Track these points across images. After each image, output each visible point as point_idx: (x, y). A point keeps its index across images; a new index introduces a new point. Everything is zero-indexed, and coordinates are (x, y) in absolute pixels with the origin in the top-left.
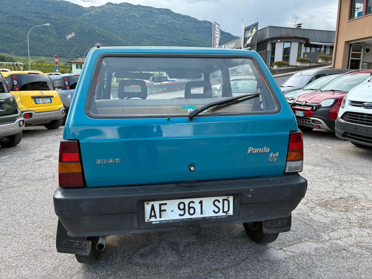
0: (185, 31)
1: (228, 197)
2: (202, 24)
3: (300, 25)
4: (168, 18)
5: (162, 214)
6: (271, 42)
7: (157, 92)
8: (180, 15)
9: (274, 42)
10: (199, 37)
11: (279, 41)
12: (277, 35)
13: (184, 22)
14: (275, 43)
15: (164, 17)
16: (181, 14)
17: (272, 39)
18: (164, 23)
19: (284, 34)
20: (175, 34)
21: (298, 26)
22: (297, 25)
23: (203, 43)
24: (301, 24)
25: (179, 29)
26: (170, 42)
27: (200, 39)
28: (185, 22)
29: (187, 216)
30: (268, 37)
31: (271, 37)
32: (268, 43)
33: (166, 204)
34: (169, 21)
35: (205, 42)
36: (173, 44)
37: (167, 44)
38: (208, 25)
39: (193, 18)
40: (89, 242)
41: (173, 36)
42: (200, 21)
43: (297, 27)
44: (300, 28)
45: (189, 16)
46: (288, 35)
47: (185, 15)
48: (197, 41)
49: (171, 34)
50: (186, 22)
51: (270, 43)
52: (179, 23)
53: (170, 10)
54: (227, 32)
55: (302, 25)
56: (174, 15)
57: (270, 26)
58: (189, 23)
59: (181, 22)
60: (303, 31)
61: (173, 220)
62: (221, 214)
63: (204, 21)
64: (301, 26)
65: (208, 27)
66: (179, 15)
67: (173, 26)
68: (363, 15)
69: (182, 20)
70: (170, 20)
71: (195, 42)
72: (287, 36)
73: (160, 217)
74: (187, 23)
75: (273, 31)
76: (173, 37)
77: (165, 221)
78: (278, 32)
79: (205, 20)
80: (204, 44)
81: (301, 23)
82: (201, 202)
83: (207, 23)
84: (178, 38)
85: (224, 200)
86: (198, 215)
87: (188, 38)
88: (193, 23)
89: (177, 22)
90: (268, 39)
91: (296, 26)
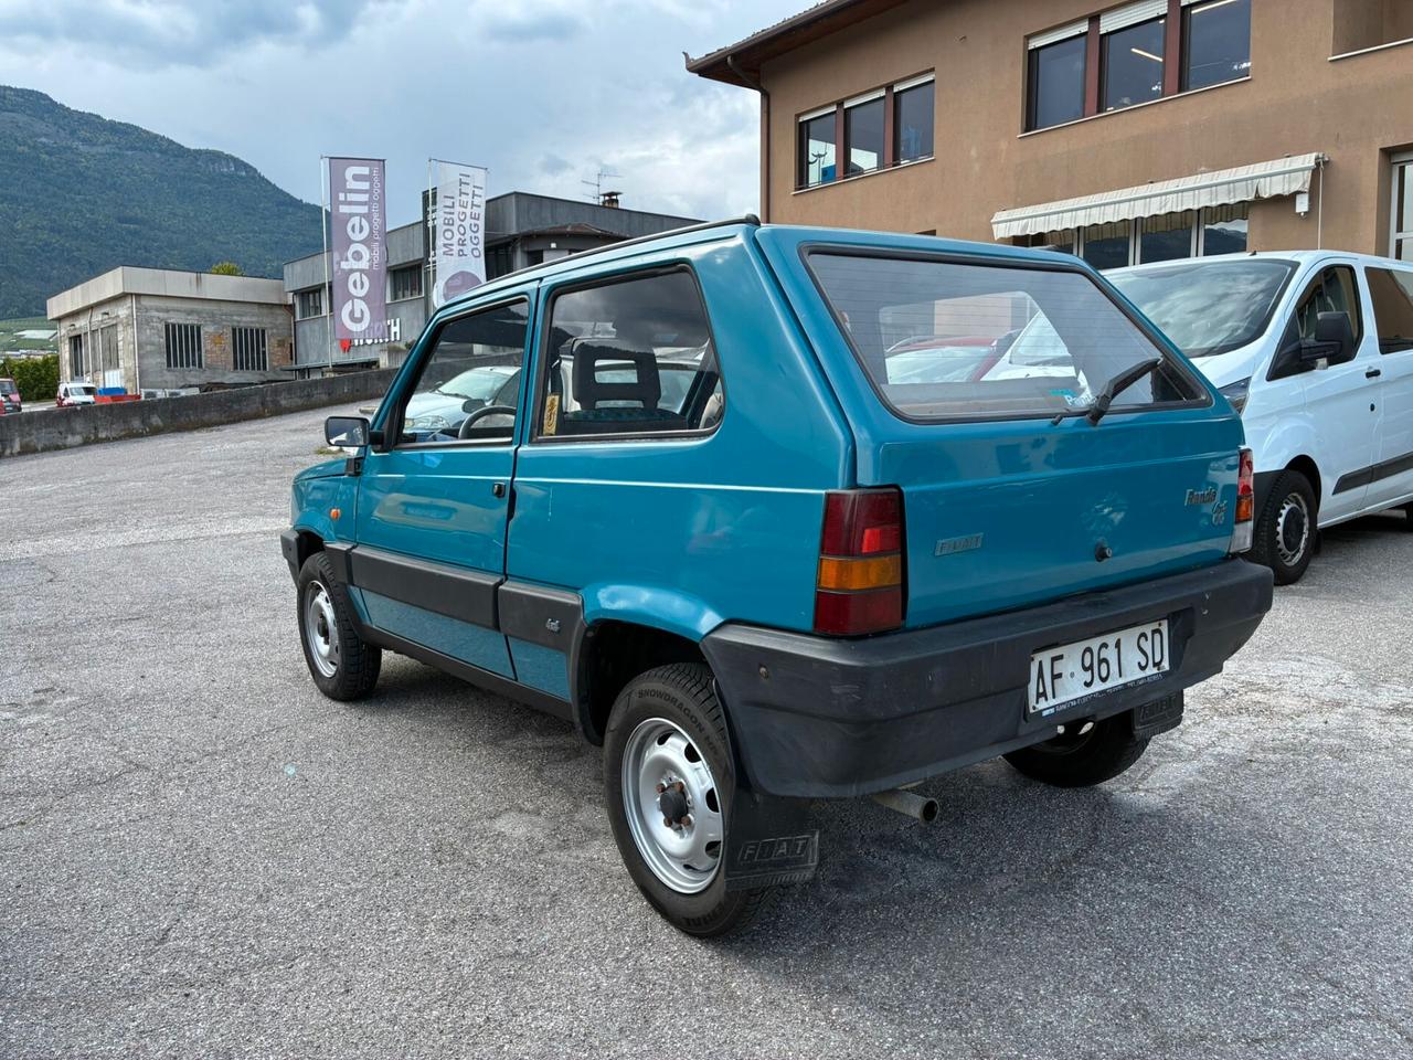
0: (121, 185)
1: (1160, 625)
2: (199, 163)
3: (614, 197)
4: (39, 126)
5: (1056, 686)
6: (526, 249)
7: (123, 433)
8: (97, 120)
9: (536, 247)
10: (192, 214)
11: (553, 245)
12: (546, 227)
13: (117, 151)
14: (541, 252)
15: (20, 124)
16: (98, 117)
17: (528, 237)
18: (20, 149)
19: (567, 223)
20: (78, 198)
21: (607, 198)
22: (604, 195)
23: (213, 240)
24: (616, 194)
25: (97, 175)
26: (52, 230)
27: (196, 223)
28: (120, 149)
29: (1098, 687)
30: (514, 232)
31: (525, 230)
32: (514, 251)
33: (1061, 657)
34: (44, 140)
35: (220, 238)
36: (66, 236)
37: (40, 236)
38: (229, 167)
39: (157, 136)
40: (813, 834)
41: (68, 205)
42: (189, 150)
43: (604, 203)
44: (615, 206)
45: (137, 128)
46: (579, 226)
47: (120, 123)
48: (184, 231)
49: (55, 195)
50: (127, 150)
51: (523, 251)
52: (94, 150)
53: (46, 97)
54: (312, 203)
55: (619, 197)
56: (65, 117)
57: (516, 193)
58: (139, 154)
59: (100, 149)
60: (625, 216)
61: (1076, 700)
62: (1152, 671)
63: (207, 152)
64: (617, 201)
65: (231, 176)
66: (91, 122)
67: (63, 161)
68: (839, 179)
69: (108, 142)
70: (46, 135)
71: (174, 232)
72: (578, 230)
73: (1054, 697)
74: (130, 153)
75: (528, 213)
76: (67, 210)
77: (1064, 703)
78: (547, 213)
79: (210, 149)
80: (216, 243)
81: (615, 190)
82: (1118, 645)
83: (223, 162)
84: (92, 212)
85: (1154, 632)
86: (1115, 681)
87: (140, 216)
88: (158, 155)
89: (83, 148)
90: (514, 238)
91: (602, 198)
